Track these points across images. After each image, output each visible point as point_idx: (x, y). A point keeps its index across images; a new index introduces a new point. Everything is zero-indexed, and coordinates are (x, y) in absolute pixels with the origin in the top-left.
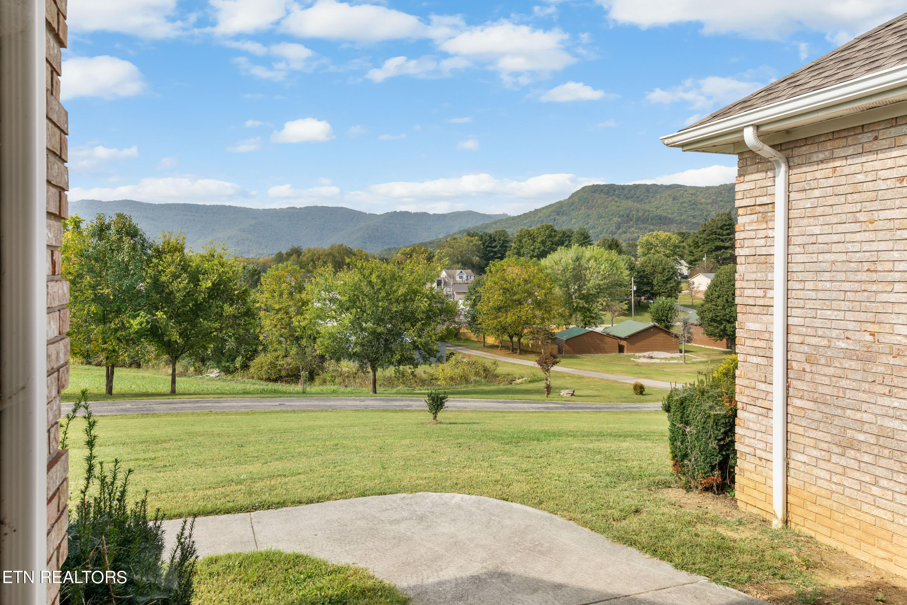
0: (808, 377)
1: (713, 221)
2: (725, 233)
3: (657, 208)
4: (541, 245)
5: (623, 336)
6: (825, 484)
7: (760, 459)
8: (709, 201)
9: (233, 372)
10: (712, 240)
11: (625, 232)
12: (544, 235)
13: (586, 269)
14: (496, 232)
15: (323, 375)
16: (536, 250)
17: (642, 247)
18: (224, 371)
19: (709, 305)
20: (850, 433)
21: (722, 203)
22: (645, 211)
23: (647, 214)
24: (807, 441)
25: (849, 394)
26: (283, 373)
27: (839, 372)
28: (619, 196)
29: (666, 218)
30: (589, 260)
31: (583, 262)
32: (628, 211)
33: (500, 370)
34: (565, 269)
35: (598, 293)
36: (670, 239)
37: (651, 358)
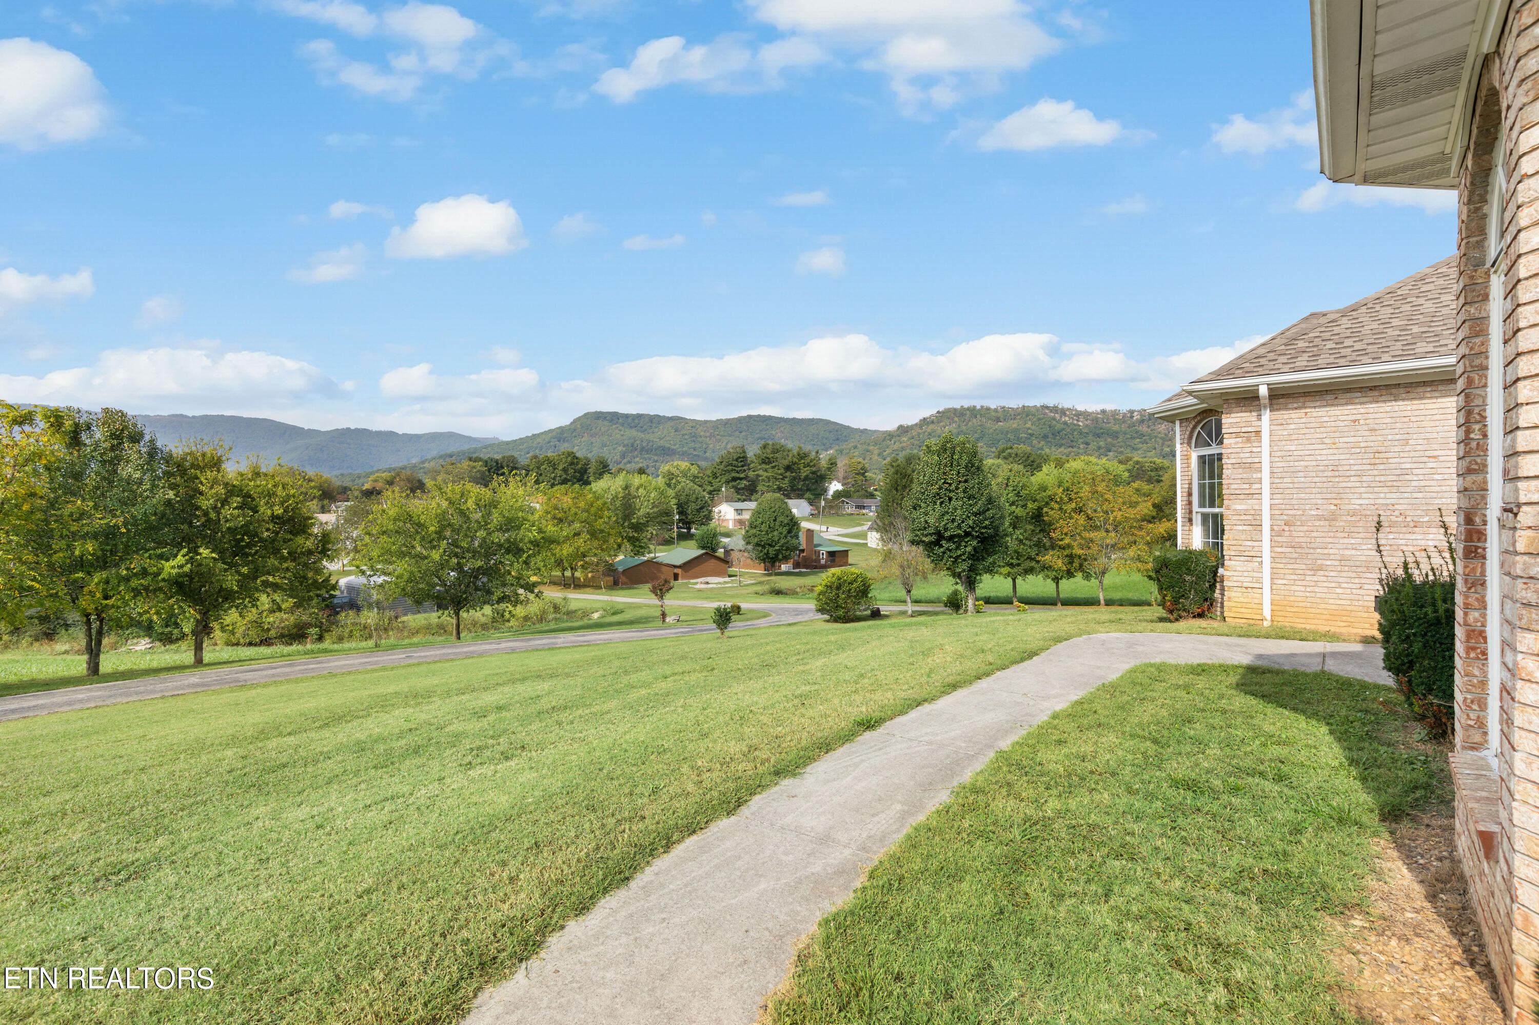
0: (1287, 534)
1: (729, 453)
2: (740, 464)
3: (661, 439)
4: (563, 473)
5: (678, 564)
6: (1301, 594)
7: (1246, 588)
8: (708, 434)
9: (178, 640)
10: (729, 471)
11: (629, 462)
12: (566, 462)
13: (635, 497)
14: (504, 458)
15: (336, 631)
16: (558, 479)
17: (664, 477)
18: (161, 640)
19: (754, 531)
20: (1319, 562)
21: (718, 437)
22: (649, 441)
23: (651, 444)
24: (1287, 571)
25: (1318, 540)
26: (273, 633)
27: (1310, 529)
28: (623, 425)
29: (669, 449)
30: (638, 489)
31: (633, 489)
32: (632, 441)
33: (573, 606)
34: (615, 497)
35: (648, 521)
36: (689, 469)
37: (707, 583)
